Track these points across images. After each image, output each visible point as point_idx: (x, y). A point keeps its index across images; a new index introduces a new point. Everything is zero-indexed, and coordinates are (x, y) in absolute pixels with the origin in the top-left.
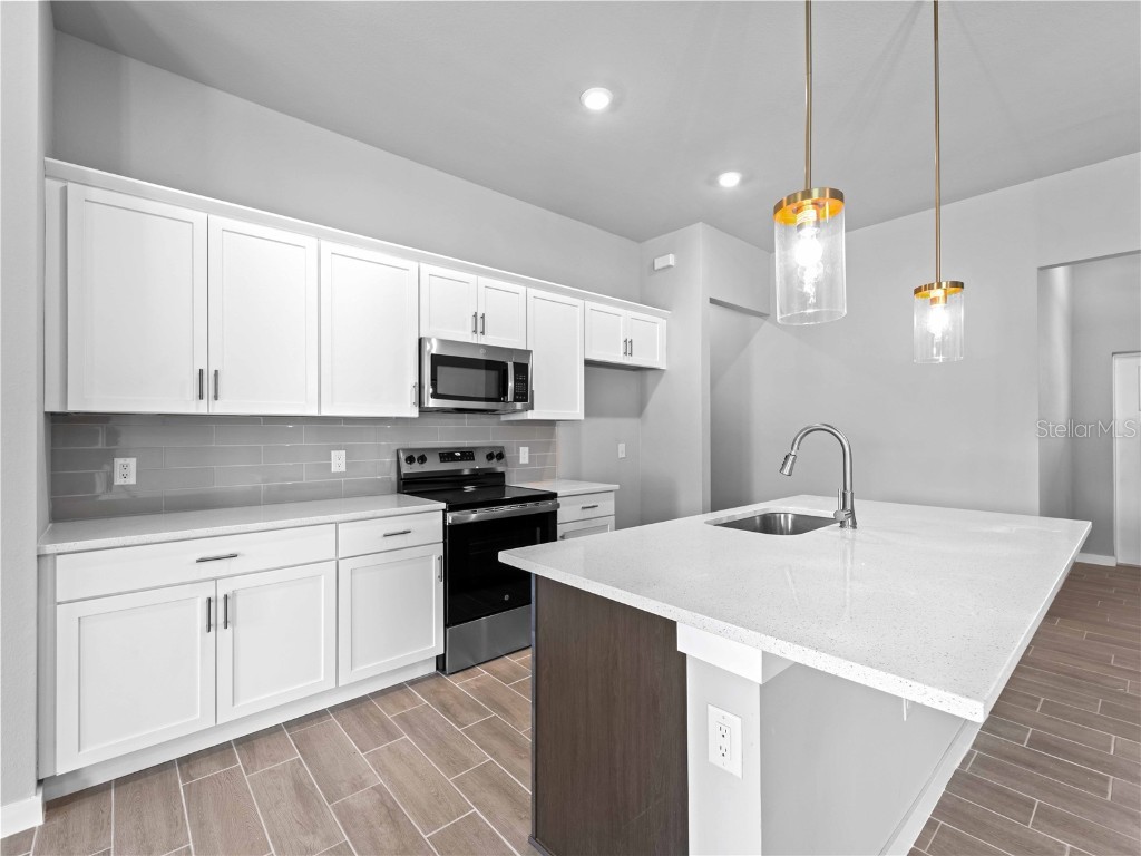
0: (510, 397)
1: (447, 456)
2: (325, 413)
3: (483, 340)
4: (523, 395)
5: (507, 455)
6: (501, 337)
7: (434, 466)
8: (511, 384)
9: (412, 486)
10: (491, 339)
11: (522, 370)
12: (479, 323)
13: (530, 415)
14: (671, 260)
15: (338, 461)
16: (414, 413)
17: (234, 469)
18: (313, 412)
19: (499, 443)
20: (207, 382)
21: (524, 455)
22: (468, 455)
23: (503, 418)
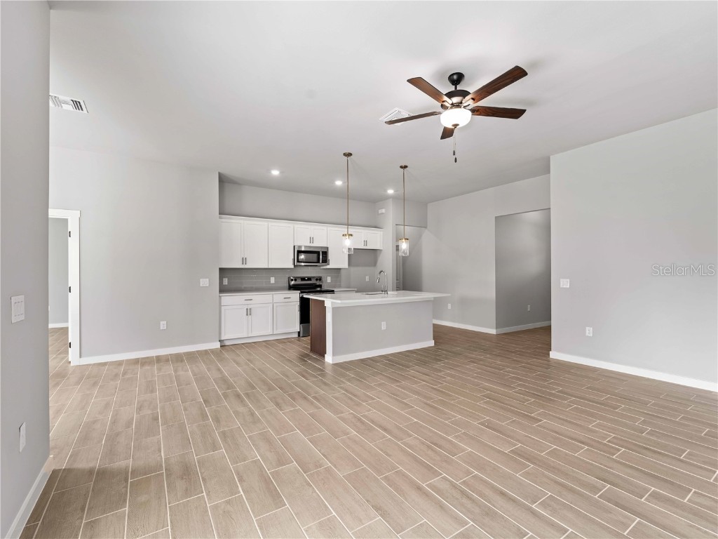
0: (321, 261)
1: (303, 279)
2: (270, 267)
3: (312, 245)
4: (325, 261)
5: (323, 279)
6: (319, 243)
7: (299, 282)
8: (321, 257)
9: (292, 288)
10: (315, 244)
11: (325, 254)
12: (312, 240)
13: (328, 267)
14: (383, 211)
15: (273, 280)
16: (293, 267)
17: (247, 281)
18: (267, 267)
19: (320, 275)
20: (244, 261)
21: (329, 279)
22: (309, 279)
23: (322, 267)
